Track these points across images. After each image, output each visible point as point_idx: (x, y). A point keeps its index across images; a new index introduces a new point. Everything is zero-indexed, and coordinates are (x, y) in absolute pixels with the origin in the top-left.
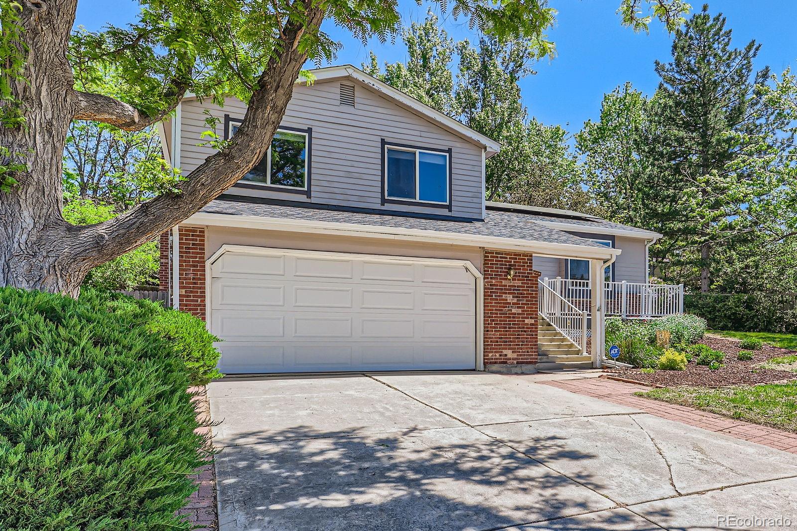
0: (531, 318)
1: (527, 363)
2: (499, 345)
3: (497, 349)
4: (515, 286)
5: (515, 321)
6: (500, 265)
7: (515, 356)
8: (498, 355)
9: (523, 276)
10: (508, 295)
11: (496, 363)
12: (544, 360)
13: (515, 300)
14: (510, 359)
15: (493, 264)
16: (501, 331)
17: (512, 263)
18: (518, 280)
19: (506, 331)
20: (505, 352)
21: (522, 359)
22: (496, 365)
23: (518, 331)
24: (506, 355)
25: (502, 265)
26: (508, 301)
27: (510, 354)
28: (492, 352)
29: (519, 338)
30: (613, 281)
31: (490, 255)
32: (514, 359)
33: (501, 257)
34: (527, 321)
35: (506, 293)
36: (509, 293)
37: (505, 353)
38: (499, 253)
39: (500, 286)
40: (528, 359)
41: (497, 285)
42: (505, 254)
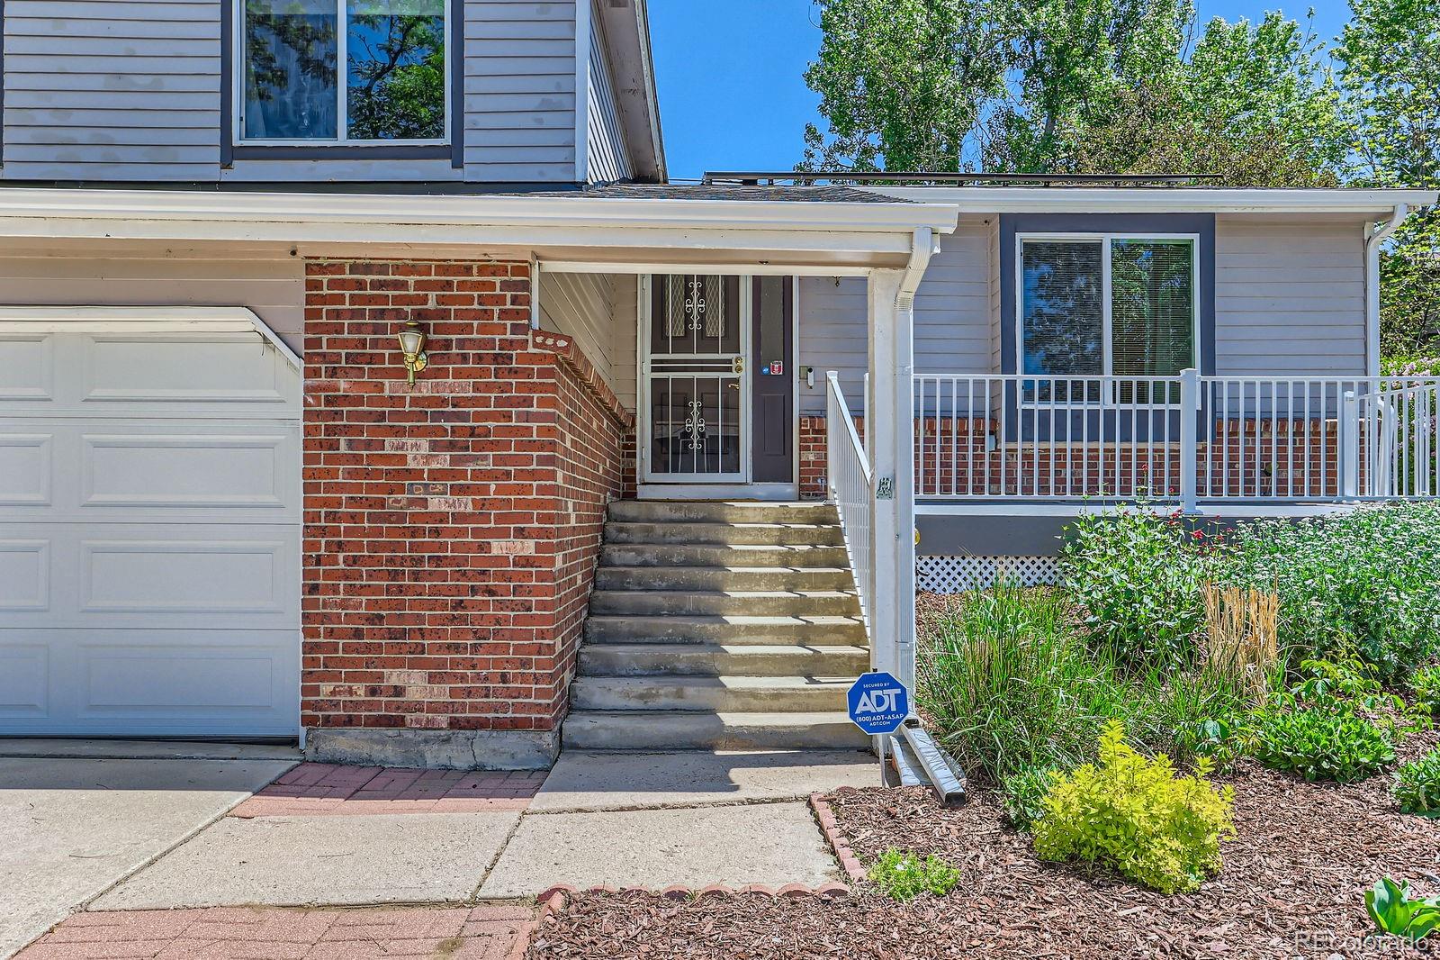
0: (521, 533)
1: (499, 725)
2: (369, 648)
3: (353, 662)
4: (444, 402)
5: (443, 547)
6: (374, 314)
7: (441, 692)
8: (360, 690)
9: (479, 359)
10: (410, 441)
11: (350, 721)
12: (662, 702)
13: (443, 461)
14: (417, 707)
15: (338, 314)
16: (378, 590)
17: (431, 305)
18: (458, 374)
19: (400, 590)
20: (394, 677)
21: (474, 708)
22: (353, 731)
23: (459, 590)
24: (399, 691)
25: (382, 314)
26: (411, 465)
27: (416, 685)
28: (336, 677)
29: (463, 619)
30: (1209, 368)
31: (325, 278)
32: (433, 707)
33: (374, 285)
34: (498, 547)
35: (399, 432)
36: (413, 432)
37: (394, 681)
38: (368, 269)
39: (371, 402)
40: (505, 707)
41: (359, 401)
42: (397, 269)
